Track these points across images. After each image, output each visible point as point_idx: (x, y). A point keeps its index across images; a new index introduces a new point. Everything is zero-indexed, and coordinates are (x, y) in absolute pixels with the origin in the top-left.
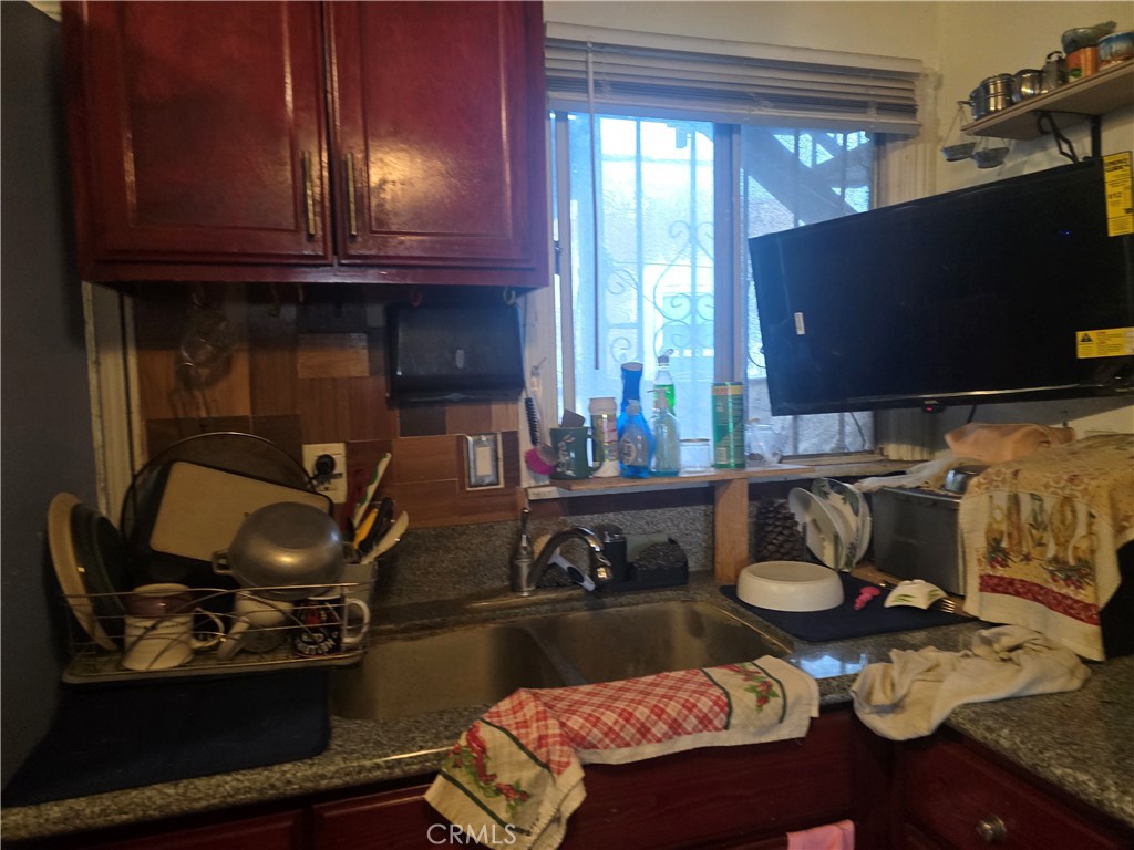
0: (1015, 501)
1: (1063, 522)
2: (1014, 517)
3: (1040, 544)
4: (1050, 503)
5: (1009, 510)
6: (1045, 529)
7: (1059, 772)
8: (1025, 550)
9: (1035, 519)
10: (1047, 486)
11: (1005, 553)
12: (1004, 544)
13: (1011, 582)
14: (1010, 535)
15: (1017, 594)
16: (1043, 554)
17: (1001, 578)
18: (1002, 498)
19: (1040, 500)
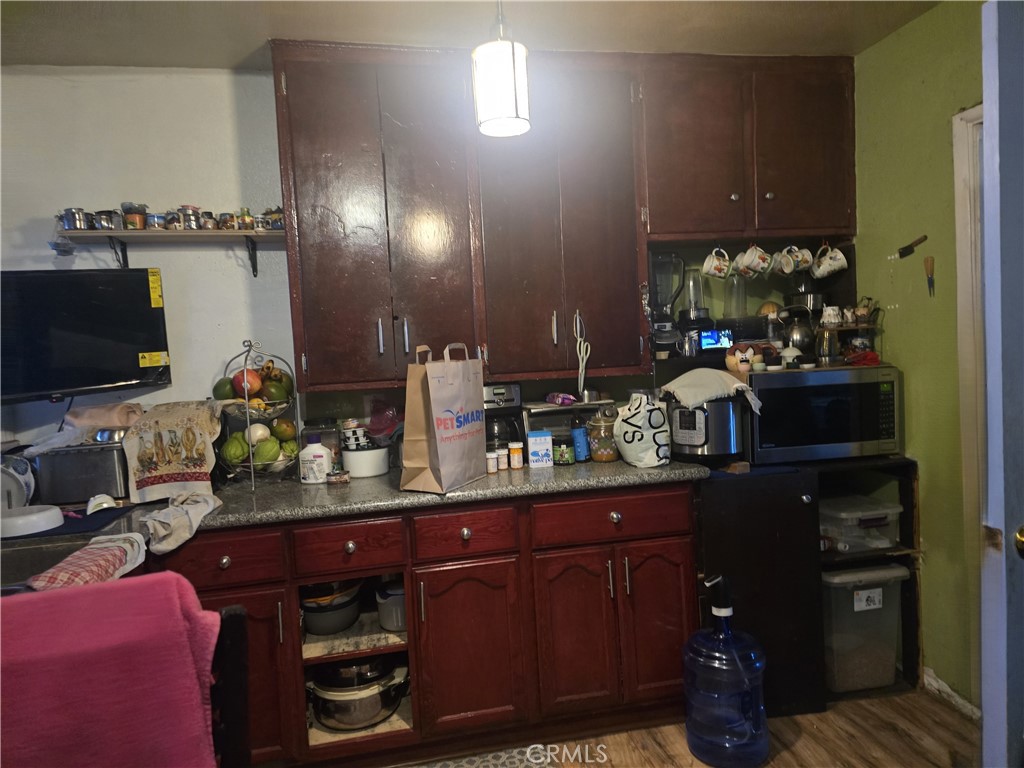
0: (159, 436)
1: (188, 440)
2: (159, 444)
3: (177, 453)
4: (180, 433)
5: (155, 441)
6: (179, 445)
7: (259, 517)
8: (167, 459)
9: (172, 442)
10: (177, 425)
11: (156, 464)
12: (155, 459)
13: (161, 477)
14: (157, 454)
15: (165, 482)
16: (179, 458)
17: (156, 477)
18: (150, 437)
19: (175, 432)
